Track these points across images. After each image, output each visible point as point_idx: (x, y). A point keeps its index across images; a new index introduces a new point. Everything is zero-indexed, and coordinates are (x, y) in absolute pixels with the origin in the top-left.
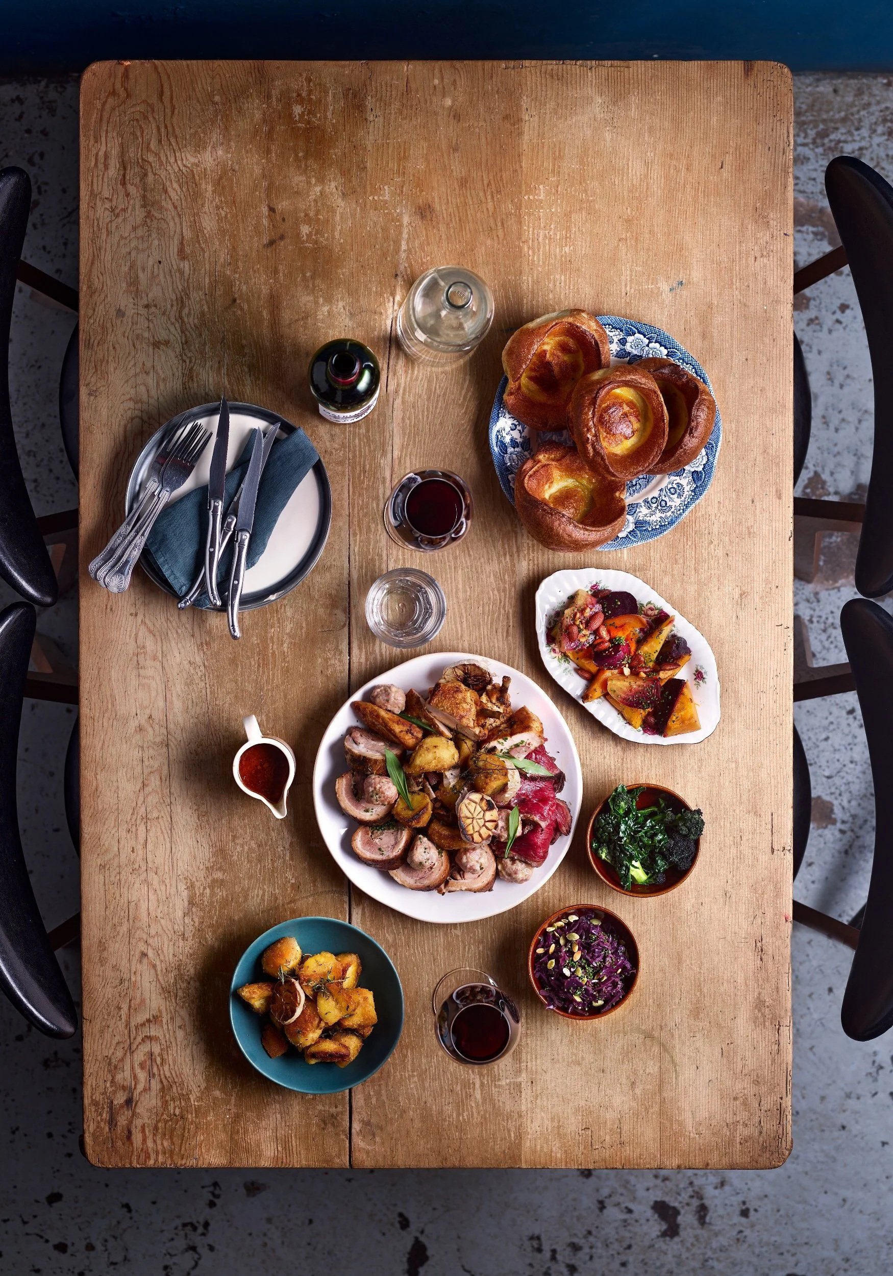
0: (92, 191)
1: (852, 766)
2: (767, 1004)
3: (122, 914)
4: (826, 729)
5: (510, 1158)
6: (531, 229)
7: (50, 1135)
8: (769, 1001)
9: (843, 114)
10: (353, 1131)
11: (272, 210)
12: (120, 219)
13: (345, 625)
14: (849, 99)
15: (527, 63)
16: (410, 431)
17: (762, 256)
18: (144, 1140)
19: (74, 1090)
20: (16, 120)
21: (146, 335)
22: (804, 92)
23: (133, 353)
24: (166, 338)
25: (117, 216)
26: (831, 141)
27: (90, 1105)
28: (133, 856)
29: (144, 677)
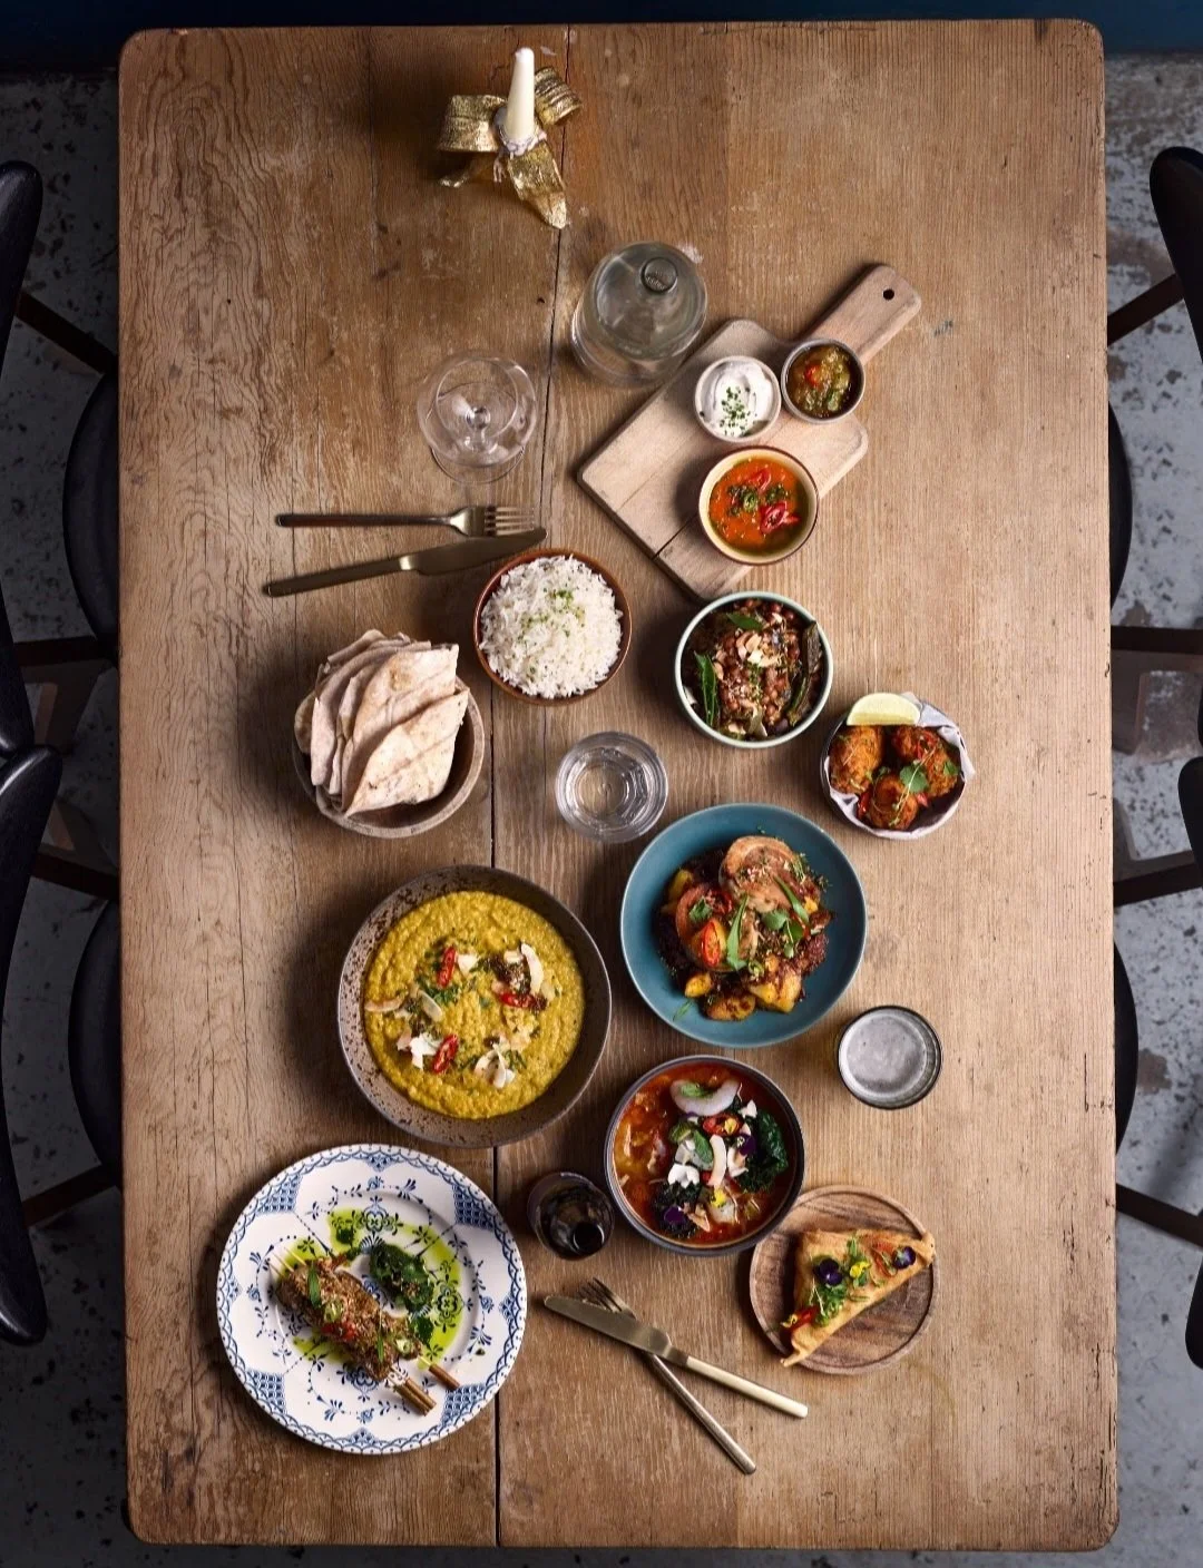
0: (136, 205)
1: (1193, 1007)
2: (1081, 1320)
3: (180, 1192)
4: (1155, 956)
5: (722, 1534)
6: (741, 252)
7: (80, 1514)
8: (1083, 1317)
9: (1169, 112)
10: (502, 1495)
11: (383, 229)
12: (175, 243)
13: (485, 796)
14: (1178, 91)
15: (733, 25)
16: (576, 529)
17: (1063, 285)
18: (212, 1507)
19: (113, 1453)
20: (32, 131)
21: (210, 400)
22: (1115, 82)
23: (192, 426)
24: (238, 404)
25: (171, 239)
26: (1153, 148)
27: (136, 1457)
28: (195, 1113)
29: (209, 868)
